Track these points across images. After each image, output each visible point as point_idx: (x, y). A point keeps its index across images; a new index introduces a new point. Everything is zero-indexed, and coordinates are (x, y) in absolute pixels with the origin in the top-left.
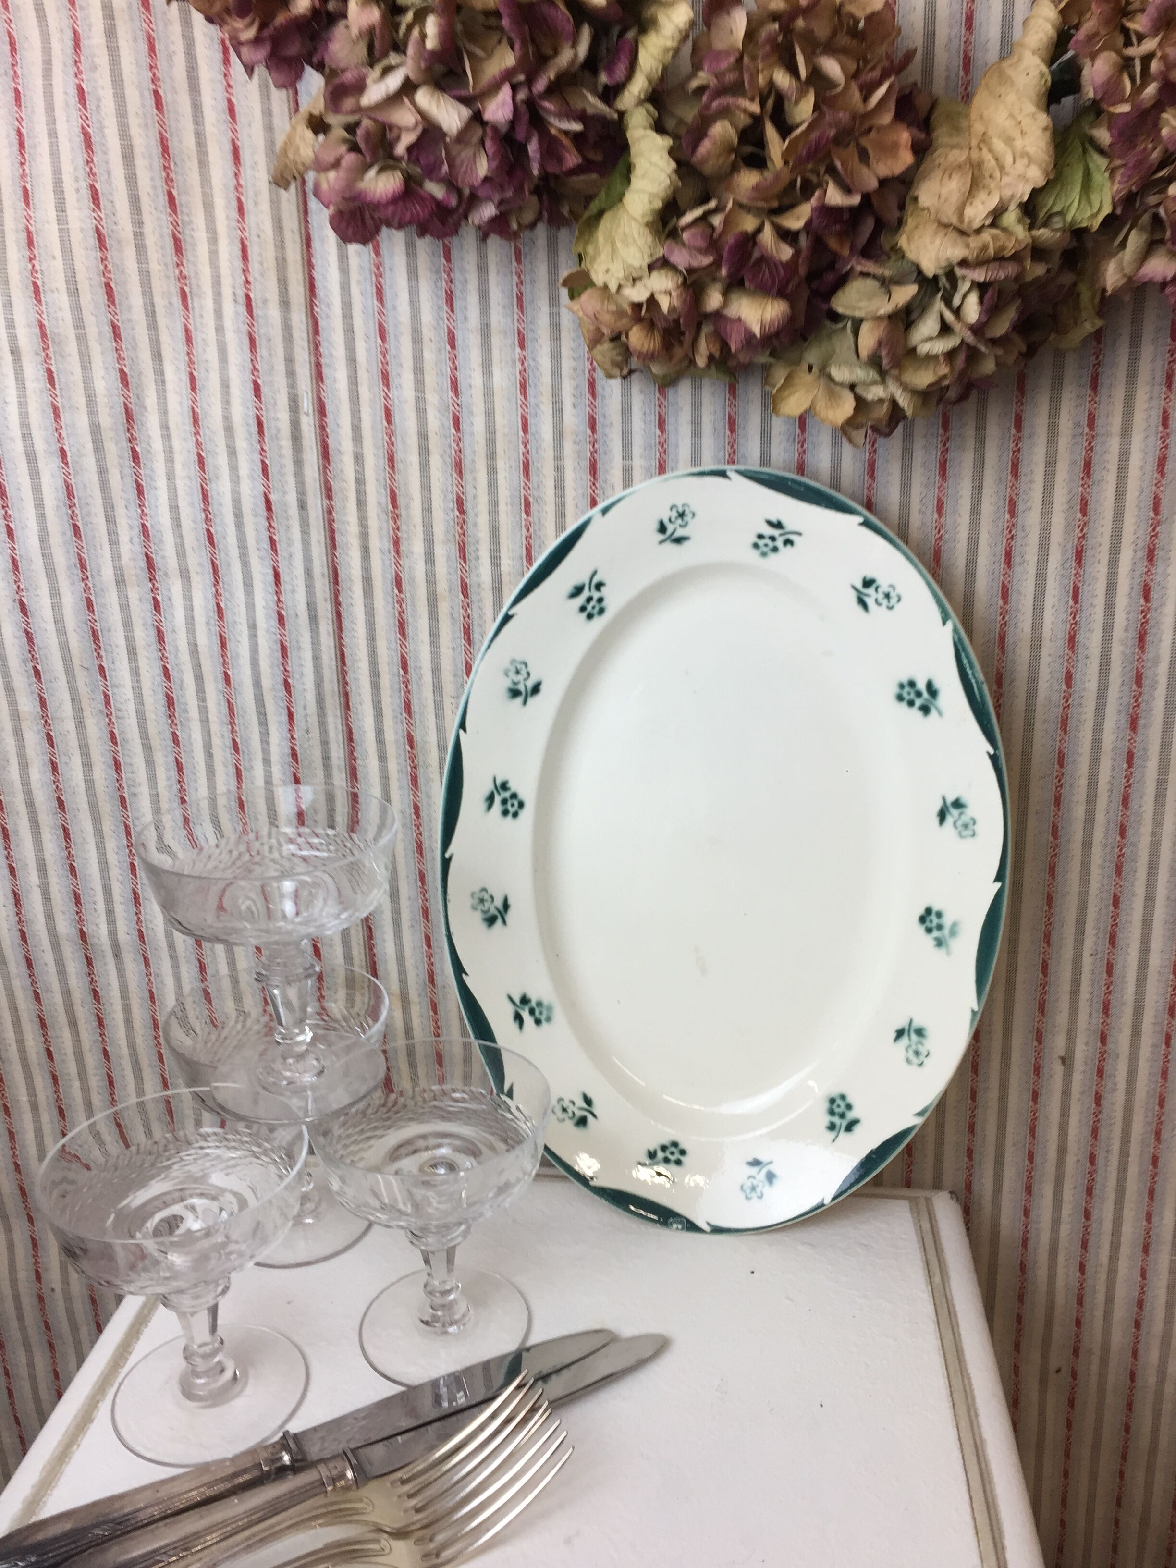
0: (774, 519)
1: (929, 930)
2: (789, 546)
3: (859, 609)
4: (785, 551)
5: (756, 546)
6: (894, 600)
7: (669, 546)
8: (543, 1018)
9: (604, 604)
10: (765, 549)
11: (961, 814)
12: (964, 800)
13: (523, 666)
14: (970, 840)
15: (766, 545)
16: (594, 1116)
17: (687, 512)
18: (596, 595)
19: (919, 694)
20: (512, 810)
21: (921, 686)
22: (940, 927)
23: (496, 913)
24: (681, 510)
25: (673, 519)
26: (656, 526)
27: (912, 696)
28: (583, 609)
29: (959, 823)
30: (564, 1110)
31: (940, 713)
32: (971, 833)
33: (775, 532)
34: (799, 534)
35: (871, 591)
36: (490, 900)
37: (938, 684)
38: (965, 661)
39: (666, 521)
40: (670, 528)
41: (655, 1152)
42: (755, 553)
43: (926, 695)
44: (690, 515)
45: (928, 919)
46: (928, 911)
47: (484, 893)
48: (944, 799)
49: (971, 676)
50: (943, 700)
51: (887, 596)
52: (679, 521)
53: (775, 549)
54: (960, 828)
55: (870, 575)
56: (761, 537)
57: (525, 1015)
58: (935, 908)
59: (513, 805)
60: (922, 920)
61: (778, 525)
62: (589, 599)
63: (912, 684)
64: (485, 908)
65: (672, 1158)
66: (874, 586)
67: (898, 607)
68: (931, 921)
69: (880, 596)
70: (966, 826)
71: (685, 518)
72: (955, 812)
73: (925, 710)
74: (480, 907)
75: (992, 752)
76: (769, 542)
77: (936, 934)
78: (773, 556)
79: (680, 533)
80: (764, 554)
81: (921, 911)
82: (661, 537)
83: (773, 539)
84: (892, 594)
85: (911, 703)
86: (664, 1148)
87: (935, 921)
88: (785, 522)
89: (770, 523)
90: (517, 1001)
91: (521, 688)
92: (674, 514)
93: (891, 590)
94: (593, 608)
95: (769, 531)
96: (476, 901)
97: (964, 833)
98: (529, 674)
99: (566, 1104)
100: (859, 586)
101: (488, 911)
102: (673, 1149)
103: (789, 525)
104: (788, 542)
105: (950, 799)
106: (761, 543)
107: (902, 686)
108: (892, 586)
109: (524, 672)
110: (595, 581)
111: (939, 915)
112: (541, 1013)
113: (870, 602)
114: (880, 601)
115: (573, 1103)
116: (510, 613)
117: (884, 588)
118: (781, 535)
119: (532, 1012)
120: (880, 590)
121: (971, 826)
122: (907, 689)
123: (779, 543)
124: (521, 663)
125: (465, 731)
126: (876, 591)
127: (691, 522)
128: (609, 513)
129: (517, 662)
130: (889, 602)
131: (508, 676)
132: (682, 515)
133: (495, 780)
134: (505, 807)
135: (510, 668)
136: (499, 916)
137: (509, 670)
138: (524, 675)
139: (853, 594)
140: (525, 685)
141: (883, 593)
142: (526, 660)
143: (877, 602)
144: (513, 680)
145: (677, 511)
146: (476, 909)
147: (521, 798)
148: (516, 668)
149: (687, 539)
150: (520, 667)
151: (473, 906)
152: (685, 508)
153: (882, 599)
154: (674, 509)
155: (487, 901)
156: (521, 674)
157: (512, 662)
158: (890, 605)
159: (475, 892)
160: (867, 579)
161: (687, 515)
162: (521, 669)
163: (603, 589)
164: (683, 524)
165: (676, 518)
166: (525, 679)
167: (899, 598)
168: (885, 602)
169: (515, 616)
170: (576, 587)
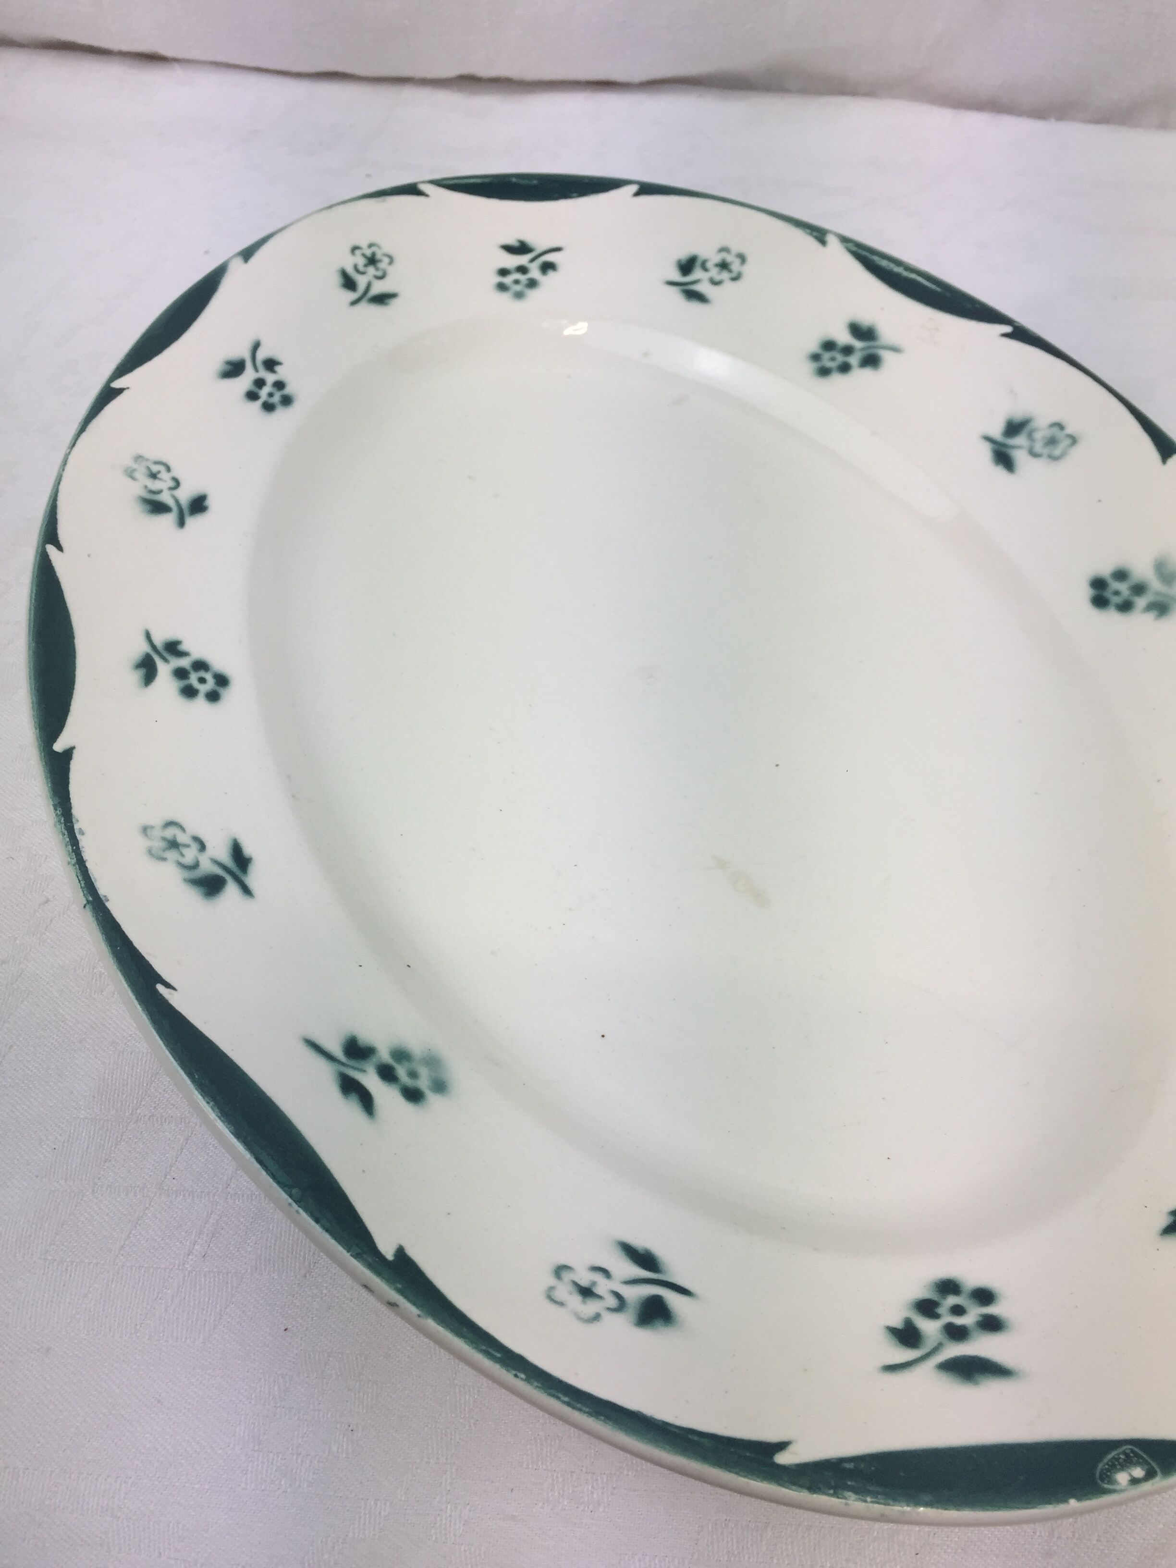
0: (512, 241)
1: (1126, 607)
2: (551, 274)
3: (695, 306)
4: (548, 281)
5: (502, 287)
6: (736, 266)
7: (367, 310)
8: (423, 1083)
9: (287, 391)
10: (518, 288)
11: (1030, 436)
12: (1018, 414)
13: (162, 468)
14: (1076, 453)
15: (517, 282)
16: (683, 1291)
17: (379, 256)
18: (270, 378)
19: (848, 350)
20: (203, 689)
21: (844, 337)
22: (1139, 589)
23: (218, 871)
24: (368, 253)
25: (361, 268)
26: (337, 280)
27: (840, 358)
28: (252, 396)
29: (1038, 447)
30: (586, 1292)
31: (895, 349)
32: (1067, 442)
33: (523, 260)
34: (558, 249)
35: (698, 274)
36: (195, 846)
37: (865, 319)
38: (884, 263)
39: (350, 270)
40: (362, 282)
41: (909, 1323)
42: (505, 298)
43: (858, 344)
44: (386, 260)
45: (1108, 594)
46: (1098, 584)
47: (174, 831)
48: (988, 439)
49: (906, 274)
50: (887, 333)
51: (724, 266)
52: (371, 270)
53: (533, 284)
54: (1045, 451)
55: (683, 254)
56: (503, 272)
57: (371, 1080)
58: (1105, 570)
59: (202, 680)
60: (1100, 602)
61: (522, 248)
62: (260, 383)
63: (829, 345)
64: (188, 861)
65: (967, 1320)
66: (698, 263)
67: (746, 270)
68: (1117, 593)
69: (714, 272)
70: (1052, 442)
71: (381, 265)
72: (1020, 440)
73: (871, 361)
74: (172, 855)
75: (1008, 329)
76: (518, 276)
77: (1141, 602)
78: (533, 295)
79: (378, 288)
80: (519, 295)
81: (1086, 592)
82: (353, 296)
83: (522, 270)
84: (729, 258)
85: (845, 368)
86: (927, 1308)
87: (1123, 588)
88: (531, 239)
89: (509, 249)
90: (337, 1050)
91: (166, 498)
92: (361, 261)
93: (724, 255)
94: (271, 395)
95: (512, 261)
96: (159, 844)
97: (1057, 452)
98: (177, 483)
99: (585, 1278)
100: (677, 277)
101: (196, 866)
102: (952, 1300)
103: (539, 243)
104: (548, 267)
105: (996, 430)
106: (508, 280)
107: (816, 357)
108: (724, 250)
109: (164, 475)
110: (261, 355)
111: (1121, 575)
112: (413, 1075)
113: (703, 288)
114: (717, 278)
115: (605, 1272)
116: (116, 384)
117: (717, 258)
118: (532, 260)
119: (387, 1074)
120: (709, 265)
121: (1059, 434)
122: (827, 356)
123: (535, 272)
124: (156, 463)
125: (60, 548)
126: (705, 269)
127: (392, 271)
128: (253, 260)
129: (147, 460)
130: (730, 271)
131: (133, 479)
132: (372, 261)
133: (148, 636)
134: (185, 682)
135: (135, 466)
136: (229, 878)
137: (134, 470)
138: (166, 481)
139: (674, 293)
140: (173, 497)
141: (717, 265)
142: (165, 459)
143: (715, 283)
144: (146, 487)
145: (364, 255)
146: (164, 859)
147: (219, 672)
148: (148, 468)
149: (393, 296)
150: (155, 468)
151: (153, 852)
152: (374, 249)
153: (719, 273)
154: (358, 252)
155: (188, 846)
156: (160, 479)
157: (138, 458)
158: (734, 275)
159: (152, 827)
160: (683, 262)
161: (380, 261)
162: (159, 472)
163: (278, 368)
164: (379, 274)
165: (366, 266)
166: (171, 489)
167: (742, 258)
168: (725, 275)
169: (125, 392)
170: (229, 363)
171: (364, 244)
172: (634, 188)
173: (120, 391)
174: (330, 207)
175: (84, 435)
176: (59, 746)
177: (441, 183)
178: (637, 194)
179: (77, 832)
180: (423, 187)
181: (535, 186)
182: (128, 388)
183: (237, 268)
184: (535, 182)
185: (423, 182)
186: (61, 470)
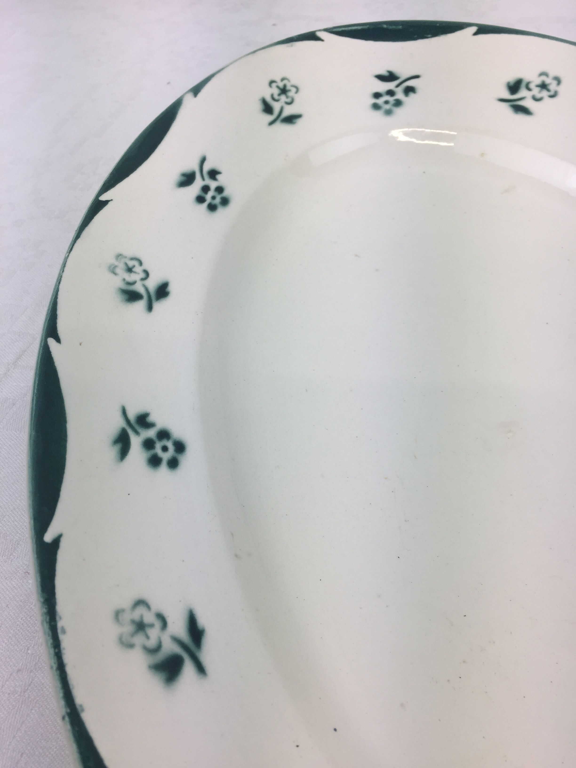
0: (383, 72)
2: (412, 95)
3: (521, 117)
4: (410, 101)
5: (376, 107)
6: (553, 86)
7: (280, 127)
9: (225, 194)
10: (387, 107)
13: (136, 263)
15: (387, 102)
17: (288, 87)
18: (213, 185)
20: (166, 456)
23: (177, 650)
24: (281, 85)
25: (276, 97)
26: (259, 106)
28: (200, 199)
33: (391, 85)
34: (417, 77)
35: (523, 93)
36: (158, 624)
39: (268, 99)
40: (276, 107)
42: (378, 115)
44: (294, 90)
47: (141, 610)
51: (543, 86)
52: (283, 98)
53: (398, 103)
55: (512, 78)
56: (377, 95)
59: (165, 449)
61: (390, 77)
62: (206, 189)
64: (152, 643)
66: (523, 85)
67: (561, 89)
69: (536, 91)
71: (290, 94)
74: (139, 639)
76: (387, 98)
78: (398, 111)
79: (288, 111)
80: (389, 113)
83: (391, 93)
84: (548, 81)
88: (397, 70)
89: (381, 78)
91: (139, 288)
92: (276, 92)
93: (543, 78)
94: (214, 198)
95: (383, 87)
96: (129, 629)
98: (147, 274)
100: (507, 95)
101: (158, 648)
103: (403, 73)
104: (409, 90)
106: (380, 101)
108: (544, 74)
109: (138, 269)
110: (207, 167)
113: (528, 103)
114: (538, 96)
116: (103, 198)
117: (538, 81)
118: (398, 86)
120: (532, 86)
123: (400, 95)
124: (132, 259)
125: (58, 340)
126: (529, 89)
127: (297, 98)
128: (200, 95)
129: (126, 257)
130: (548, 90)
131: (115, 274)
132: (284, 91)
133: (124, 412)
134: (152, 452)
135: (116, 263)
136: (186, 656)
137: (116, 267)
138: (139, 274)
139: (505, 108)
140: (144, 286)
141: (537, 86)
142: (138, 256)
143: (536, 99)
144: (124, 280)
145: (278, 87)
146: (131, 646)
147: (177, 440)
148: (126, 264)
149: (298, 116)
150: (131, 263)
151: (124, 639)
152: (285, 82)
153: (540, 92)
154: (274, 85)
155: (152, 626)
156: (135, 272)
157: (119, 256)
158: (552, 93)
159: (123, 610)
160: (512, 84)
161: (290, 90)
162: (134, 266)
163: (218, 177)
164: (289, 100)
165: (279, 95)
166: (143, 279)
167: (558, 80)
168: (545, 94)
169: (110, 203)
170: (184, 175)
171: (278, 79)
172: (474, 29)
173: (106, 203)
174: (254, 52)
175: (79, 241)
176: (48, 537)
177: (332, 31)
178: (476, 34)
179: (59, 631)
180: (320, 34)
181: (399, 30)
182: (112, 200)
183: (189, 101)
184: (400, 27)
185: (320, 30)
186: (62, 272)
